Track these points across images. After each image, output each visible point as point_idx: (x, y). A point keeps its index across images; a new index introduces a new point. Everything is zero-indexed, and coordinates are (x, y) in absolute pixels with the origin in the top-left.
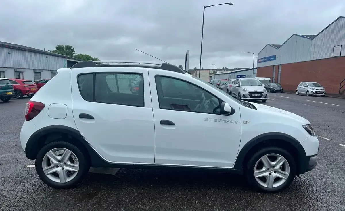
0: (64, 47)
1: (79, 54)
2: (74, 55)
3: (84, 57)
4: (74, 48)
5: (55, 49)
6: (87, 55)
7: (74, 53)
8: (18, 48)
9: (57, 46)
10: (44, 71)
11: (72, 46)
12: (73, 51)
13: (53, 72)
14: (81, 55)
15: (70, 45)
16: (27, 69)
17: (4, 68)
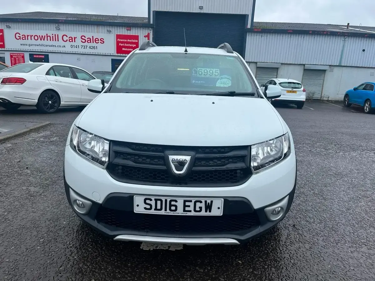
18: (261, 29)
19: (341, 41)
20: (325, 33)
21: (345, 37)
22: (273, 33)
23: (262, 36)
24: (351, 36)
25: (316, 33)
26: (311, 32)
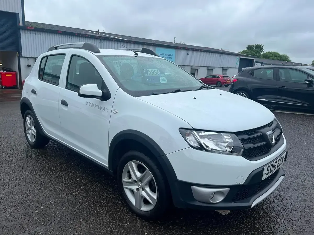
0: (254, 46)
1: (267, 52)
2: (262, 53)
3: (271, 54)
4: (262, 47)
5: (246, 49)
6: (275, 53)
7: (263, 51)
8: (195, 49)
9: (248, 46)
10: (216, 68)
11: (261, 45)
12: (262, 49)
13: (224, 69)
14: (269, 52)
15: (259, 44)
16: (201, 66)
17: (183, 65)
18: (34, 28)
19: (99, 43)
20: (87, 36)
21: (101, 40)
22: (45, 32)
23: (35, 34)
24: (105, 40)
25: (80, 35)
26: (77, 34)
